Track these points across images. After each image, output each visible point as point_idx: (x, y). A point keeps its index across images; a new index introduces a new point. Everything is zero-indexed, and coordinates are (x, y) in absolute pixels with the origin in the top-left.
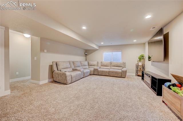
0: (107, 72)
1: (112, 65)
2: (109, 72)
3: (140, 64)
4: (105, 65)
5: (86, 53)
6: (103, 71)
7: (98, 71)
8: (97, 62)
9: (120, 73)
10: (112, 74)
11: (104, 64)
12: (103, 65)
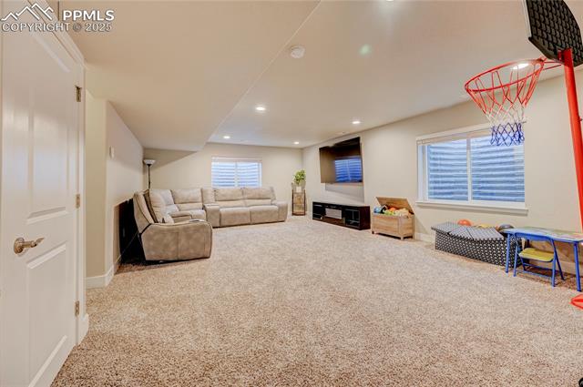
0: (245, 214)
1: (246, 196)
2: (251, 213)
3: (299, 189)
4: (228, 198)
5: (147, 162)
6: (234, 215)
7: (220, 215)
8: (202, 191)
9: (275, 212)
10: (259, 216)
11: (223, 195)
12: (224, 198)
